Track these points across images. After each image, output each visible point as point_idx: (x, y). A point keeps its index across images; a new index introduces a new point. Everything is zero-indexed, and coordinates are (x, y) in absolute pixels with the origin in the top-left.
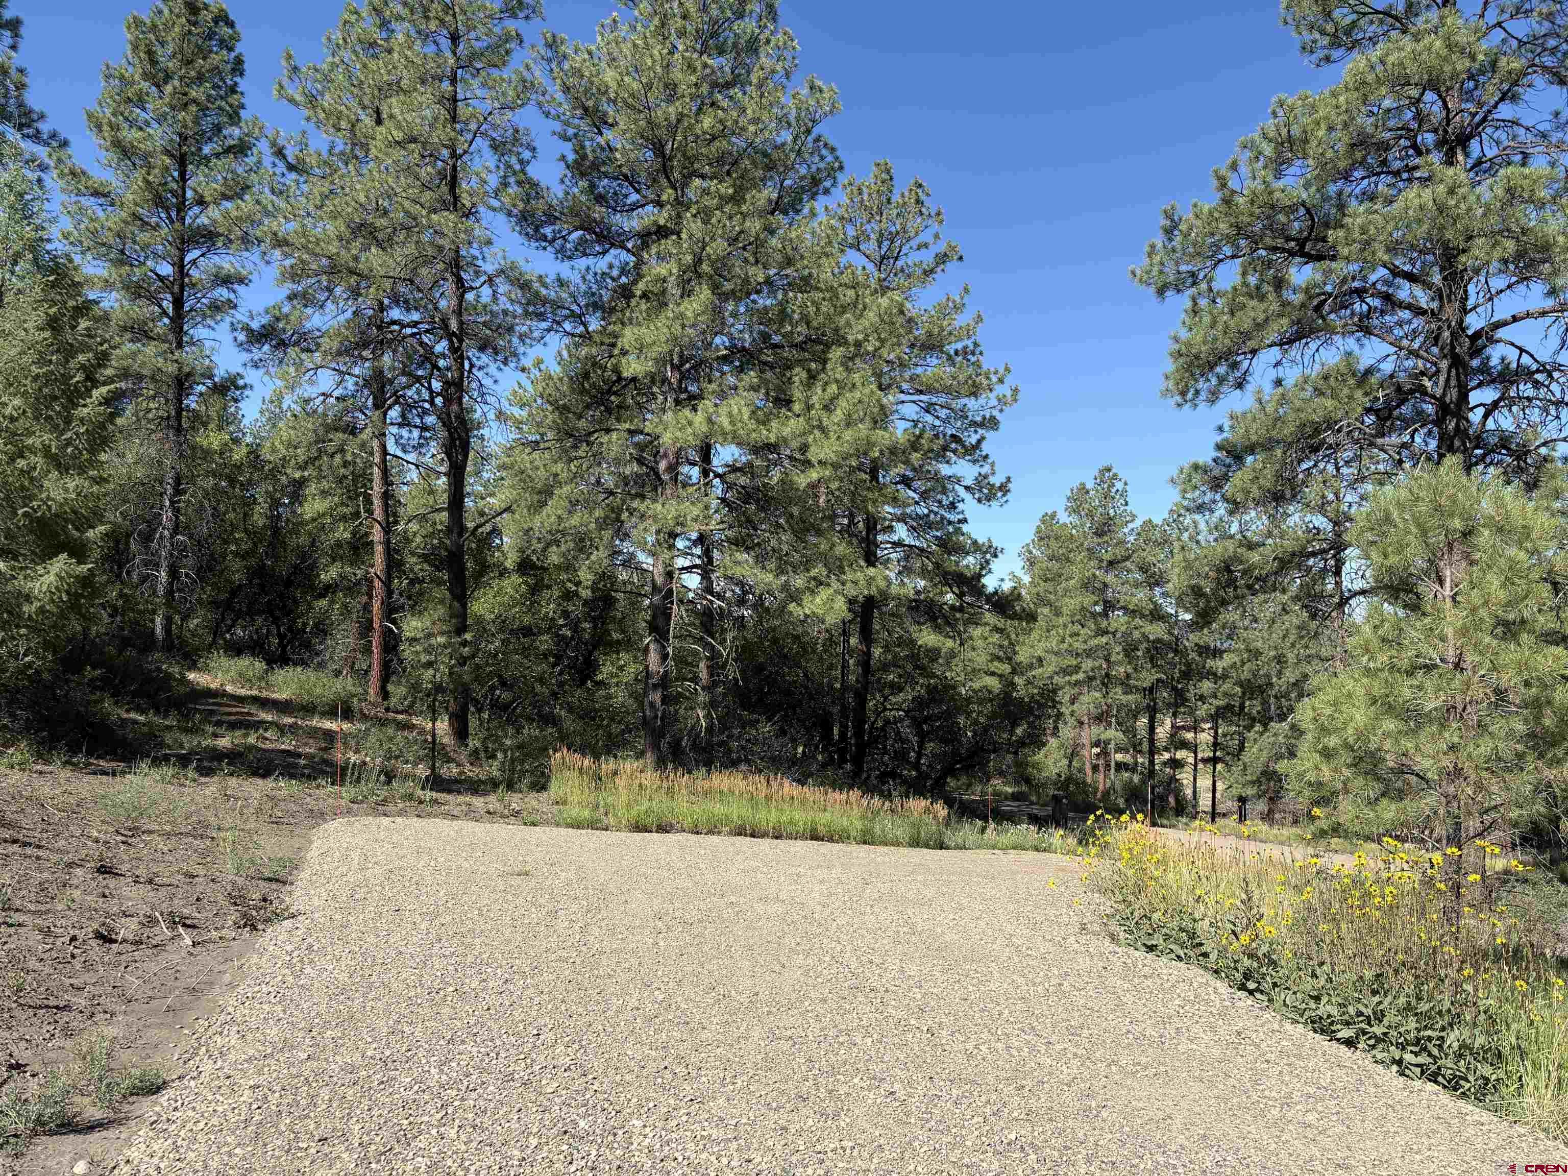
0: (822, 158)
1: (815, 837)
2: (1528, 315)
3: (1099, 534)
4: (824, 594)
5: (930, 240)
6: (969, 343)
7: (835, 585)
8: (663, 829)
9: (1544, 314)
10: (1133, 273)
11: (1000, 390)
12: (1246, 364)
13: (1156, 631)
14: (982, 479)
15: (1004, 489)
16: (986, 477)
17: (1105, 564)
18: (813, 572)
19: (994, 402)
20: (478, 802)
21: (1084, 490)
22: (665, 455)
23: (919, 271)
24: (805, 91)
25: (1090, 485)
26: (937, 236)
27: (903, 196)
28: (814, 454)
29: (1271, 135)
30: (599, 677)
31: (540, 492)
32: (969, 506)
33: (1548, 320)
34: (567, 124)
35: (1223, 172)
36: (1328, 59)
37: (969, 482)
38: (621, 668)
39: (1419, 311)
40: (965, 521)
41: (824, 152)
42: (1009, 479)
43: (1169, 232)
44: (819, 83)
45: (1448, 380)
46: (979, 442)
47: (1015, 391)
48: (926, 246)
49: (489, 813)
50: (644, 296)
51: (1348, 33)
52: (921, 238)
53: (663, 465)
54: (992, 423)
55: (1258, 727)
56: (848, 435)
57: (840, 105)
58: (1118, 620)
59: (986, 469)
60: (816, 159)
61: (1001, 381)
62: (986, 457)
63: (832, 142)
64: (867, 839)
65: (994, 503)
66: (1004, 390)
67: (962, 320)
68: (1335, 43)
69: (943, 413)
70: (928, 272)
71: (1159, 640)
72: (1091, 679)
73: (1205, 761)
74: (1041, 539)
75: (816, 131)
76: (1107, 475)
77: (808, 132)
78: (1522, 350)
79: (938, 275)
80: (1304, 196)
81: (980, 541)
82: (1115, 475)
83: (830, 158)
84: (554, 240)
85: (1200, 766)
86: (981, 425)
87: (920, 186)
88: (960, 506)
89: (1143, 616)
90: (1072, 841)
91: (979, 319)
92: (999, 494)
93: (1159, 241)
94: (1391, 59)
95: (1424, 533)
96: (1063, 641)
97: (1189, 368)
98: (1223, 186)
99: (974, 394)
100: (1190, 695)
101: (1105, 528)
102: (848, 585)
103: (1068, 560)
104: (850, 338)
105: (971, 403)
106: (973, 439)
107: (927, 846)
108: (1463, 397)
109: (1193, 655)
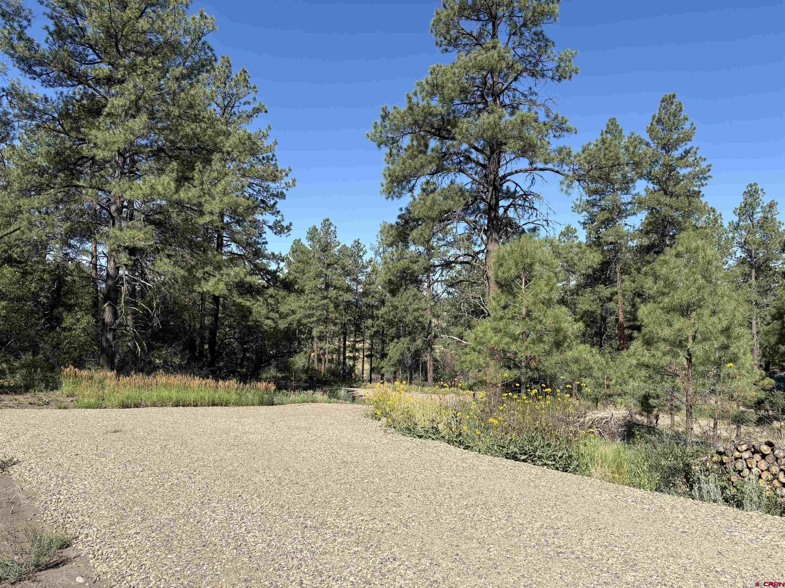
0: (206, 53)
1: (214, 405)
2: (521, 171)
3: (324, 251)
4: (212, 281)
5: (251, 101)
6: (270, 154)
7: (218, 276)
8: (137, 406)
9: (526, 171)
10: (368, 135)
11: (286, 179)
12: (413, 182)
13: (348, 297)
14: (277, 223)
15: (288, 228)
16: (280, 222)
17: (326, 265)
18: (207, 269)
19: (283, 185)
20: (20, 398)
21: (315, 229)
22: (115, 203)
23: (245, 115)
24: (198, 17)
25: (319, 227)
26: (254, 99)
27: (237, 76)
28: (207, 207)
29: (430, 82)
30: (64, 325)
31: (6, 216)
32: (269, 235)
33: (527, 174)
34: (54, 9)
35: (411, 95)
36: (446, 50)
37: (271, 224)
38: (78, 320)
39: (478, 163)
40: (266, 243)
41: (207, 51)
42: (291, 224)
43: (384, 118)
44: (205, 14)
45: (492, 196)
46: (275, 204)
47: (294, 181)
48: (249, 103)
49: (31, 404)
50: (109, 115)
51: (455, 41)
52: (245, 99)
53: (113, 208)
54: (282, 196)
55: (396, 340)
56: (226, 199)
57: (217, 28)
58: (332, 293)
59: (279, 218)
60: (202, 53)
61: (287, 175)
62: (278, 212)
63: (212, 46)
64: (238, 404)
65: (283, 236)
66: (288, 179)
67: (267, 143)
68: (449, 44)
69: (257, 188)
70: (249, 116)
71: (349, 301)
72: (319, 320)
73: (367, 356)
74: (294, 252)
75: (203, 39)
76: (327, 223)
77: (200, 39)
78: (517, 185)
79: (254, 119)
80: (442, 110)
81: (276, 254)
82: (331, 223)
83: (210, 54)
84: (41, 75)
85: (365, 359)
86: (277, 196)
87: (245, 72)
88: (264, 235)
89: (343, 290)
90: (326, 397)
91: (276, 143)
92: (286, 231)
93: (379, 121)
94: (479, 58)
95: (517, 264)
96: (307, 302)
97: (392, 182)
98: (410, 102)
99: (274, 181)
100: (362, 326)
101: (325, 248)
102: (225, 276)
103: (308, 263)
104: (224, 150)
105: (272, 185)
106: (272, 202)
107: (267, 405)
108: (497, 203)
109: (364, 308)
